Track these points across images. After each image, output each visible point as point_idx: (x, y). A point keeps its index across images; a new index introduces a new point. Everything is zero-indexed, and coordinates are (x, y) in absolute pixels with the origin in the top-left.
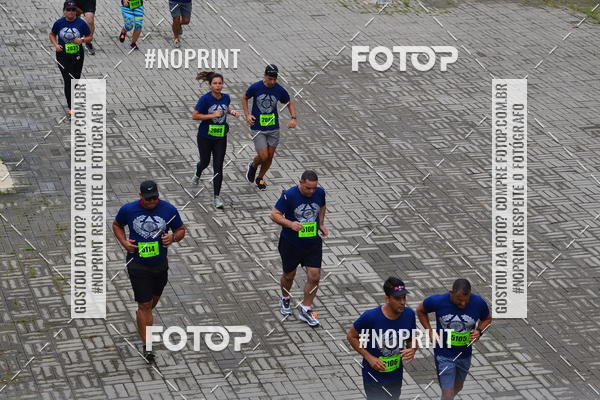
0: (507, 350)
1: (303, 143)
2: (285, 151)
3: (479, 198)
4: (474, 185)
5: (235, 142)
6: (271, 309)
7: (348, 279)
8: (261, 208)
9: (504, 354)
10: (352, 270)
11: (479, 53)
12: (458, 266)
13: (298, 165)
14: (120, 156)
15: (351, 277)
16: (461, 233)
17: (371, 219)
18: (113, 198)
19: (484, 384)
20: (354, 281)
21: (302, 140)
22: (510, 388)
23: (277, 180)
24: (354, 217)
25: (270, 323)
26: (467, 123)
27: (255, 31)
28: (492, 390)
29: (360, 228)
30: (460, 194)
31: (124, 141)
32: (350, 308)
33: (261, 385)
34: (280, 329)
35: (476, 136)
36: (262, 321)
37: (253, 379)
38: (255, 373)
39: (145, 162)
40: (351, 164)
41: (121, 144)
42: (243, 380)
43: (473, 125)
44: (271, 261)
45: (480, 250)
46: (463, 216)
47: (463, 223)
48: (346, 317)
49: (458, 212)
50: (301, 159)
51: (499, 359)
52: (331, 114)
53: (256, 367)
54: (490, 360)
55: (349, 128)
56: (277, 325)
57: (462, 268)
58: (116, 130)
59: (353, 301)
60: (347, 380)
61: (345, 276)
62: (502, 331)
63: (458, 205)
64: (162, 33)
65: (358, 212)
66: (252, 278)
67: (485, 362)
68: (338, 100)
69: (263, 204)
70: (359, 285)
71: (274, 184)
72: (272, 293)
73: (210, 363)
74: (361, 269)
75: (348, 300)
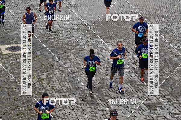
0: (178, 100)
1: (114, 38)
2: (109, 41)
3: (168, 55)
4: (167, 51)
5: (94, 38)
6: (105, 88)
7: (128, 79)
8: (102, 58)
9: (177, 102)
10: (130, 76)
11: (168, 10)
12: (162, 75)
13: (113, 45)
14: (59, 43)
15: (129, 79)
16: (163, 65)
17: (135, 61)
18: (58, 55)
19: (171, 111)
20: (130, 80)
21: (114, 37)
22: (178, 112)
23: (107, 50)
24: (130, 60)
25: (105, 92)
26: (165, 32)
27: (100, 5)
28: (173, 113)
29: (132, 64)
30: (163, 53)
31: (61, 38)
32: (129, 88)
33: (102, 111)
34: (108, 94)
35: (168, 36)
36: (102, 92)
37: (100, 109)
38: (100, 107)
39: (67, 44)
40: (129, 44)
41: (60, 39)
42: (97, 110)
43: (167, 32)
44: (105, 74)
45: (169, 70)
46: (164, 60)
47: (164, 62)
48: (128, 91)
49: (162, 59)
50: (114, 43)
51: (175, 103)
52: (123, 30)
53: (101, 106)
54: (172, 104)
55: (128, 34)
56: (107, 93)
57: (164, 76)
58: (58, 35)
59: (130, 86)
60: (128, 110)
61: (128, 78)
62: (176, 95)
63: (162, 57)
64: (72, 6)
65: (131, 59)
66: (99, 79)
67: (171, 104)
68: (125, 25)
69: (103, 57)
70: (132, 81)
71: (106, 51)
72: (106, 84)
73: (87, 105)
74: (132, 76)
75: (128, 86)
